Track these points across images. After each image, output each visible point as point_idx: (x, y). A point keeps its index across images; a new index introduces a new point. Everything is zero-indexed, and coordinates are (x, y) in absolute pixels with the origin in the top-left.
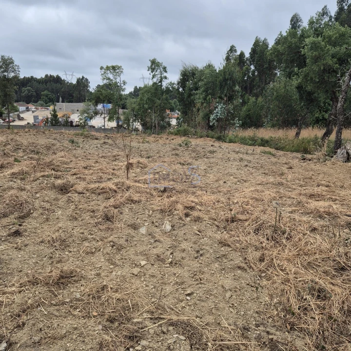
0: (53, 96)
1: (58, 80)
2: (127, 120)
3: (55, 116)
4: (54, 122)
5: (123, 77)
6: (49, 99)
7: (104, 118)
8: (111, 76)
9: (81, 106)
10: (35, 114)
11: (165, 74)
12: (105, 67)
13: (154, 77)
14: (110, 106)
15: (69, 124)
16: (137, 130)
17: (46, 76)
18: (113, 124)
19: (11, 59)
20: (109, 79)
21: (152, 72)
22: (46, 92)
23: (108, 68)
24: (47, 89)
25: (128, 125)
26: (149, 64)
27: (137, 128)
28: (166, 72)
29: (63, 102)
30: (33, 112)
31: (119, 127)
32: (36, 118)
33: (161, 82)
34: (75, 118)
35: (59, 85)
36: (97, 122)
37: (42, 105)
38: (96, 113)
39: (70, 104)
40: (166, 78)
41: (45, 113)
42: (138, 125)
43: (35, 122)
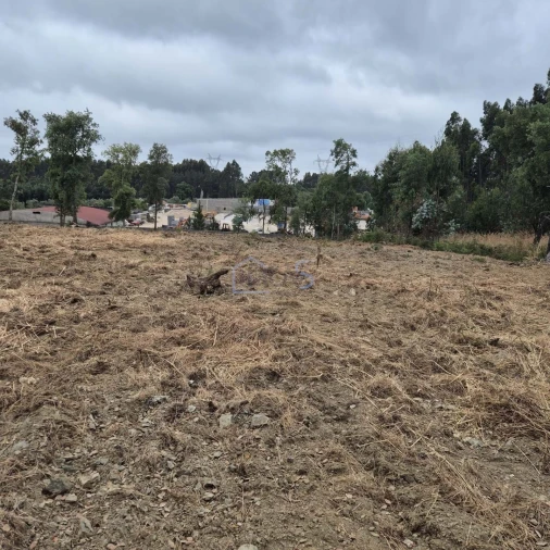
0: (190, 189)
1: (201, 166)
2: (296, 224)
3: (199, 216)
4: (199, 224)
5: (294, 165)
6: (187, 193)
7: (264, 218)
8: (279, 164)
9: (235, 202)
10: (169, 213)
11: (354, 160)
12: (272, 152)
13: (337, 163)
14: (271, 203)
15: (215, 226)
16: (308, 235)
17: (184, 161)
18: (274, 228)
20: (276, 167)
21: (336, 157)
22: (183, 184)
23: (276, 153)
24: (185, 180)
25: (297, 229)
26: (333, 147)
27: (309, 233)
28: (355, 156)
29: (205, 197)
30: (166, 211)
31: (281, 232)
32: (171, 219)
33: (347, 169)
34: (225, 220)
35: (201, 174)
36: (252, 225)
37: (177, 202)
38: (253, 212)
39: (215, 200)
40: (354, 164)
41: (185, 213)
42: (310, 229)
43: (170, 224)
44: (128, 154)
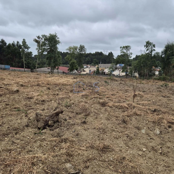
0: (98, 61)
1: (101, 54)
2: (131, 72)
3: (98, 70)
4: (98, 73)
5: (131, 51)
6: (96, 62)
7: (120, 71)
8: (125, 51)
9: (109, 65)
10: (90, 69)
11: (154, 48)
12: (122, 47)
13: (147, 50)
14: (123, 65)
15: (104, 74)
16: (136, 77)
17: (96, 52)
18: (124, 74)
19: (84, 46)
20: (124, 52)
21: (147, 48)
22: (95, 59)
23: (124, 47)
24: (96, 58)
25: (132, 74)
27: (136, 76)
28: (154, 47)
29: (102, 63)
30: (89, 68)
31: (127, 75)
32: (90, 71)
33: (151, 52)
34: (107, 71)
35: (101, 56)
36: (116, 73)
37: (93, 65)
38: (116, 68)
39: (105, 64)
40: (154, 50)
41: (94, 69)
42: (137, 75)
43: (90, 72)
44: (74, 49)
